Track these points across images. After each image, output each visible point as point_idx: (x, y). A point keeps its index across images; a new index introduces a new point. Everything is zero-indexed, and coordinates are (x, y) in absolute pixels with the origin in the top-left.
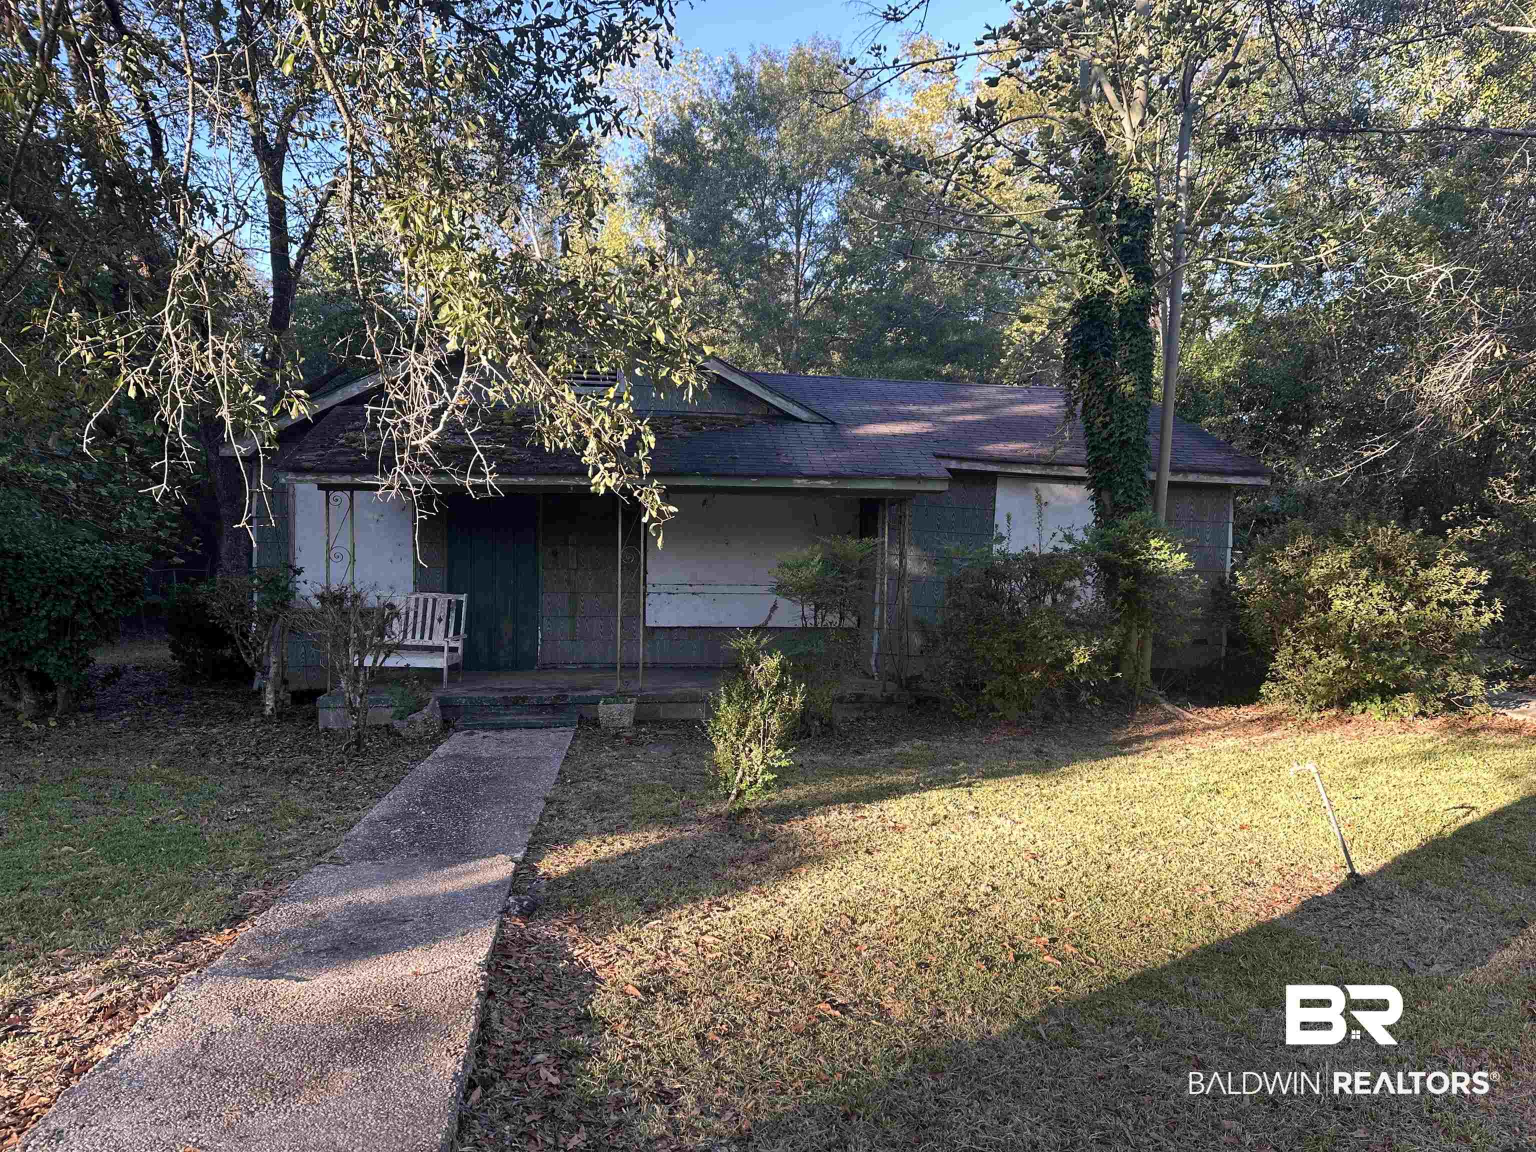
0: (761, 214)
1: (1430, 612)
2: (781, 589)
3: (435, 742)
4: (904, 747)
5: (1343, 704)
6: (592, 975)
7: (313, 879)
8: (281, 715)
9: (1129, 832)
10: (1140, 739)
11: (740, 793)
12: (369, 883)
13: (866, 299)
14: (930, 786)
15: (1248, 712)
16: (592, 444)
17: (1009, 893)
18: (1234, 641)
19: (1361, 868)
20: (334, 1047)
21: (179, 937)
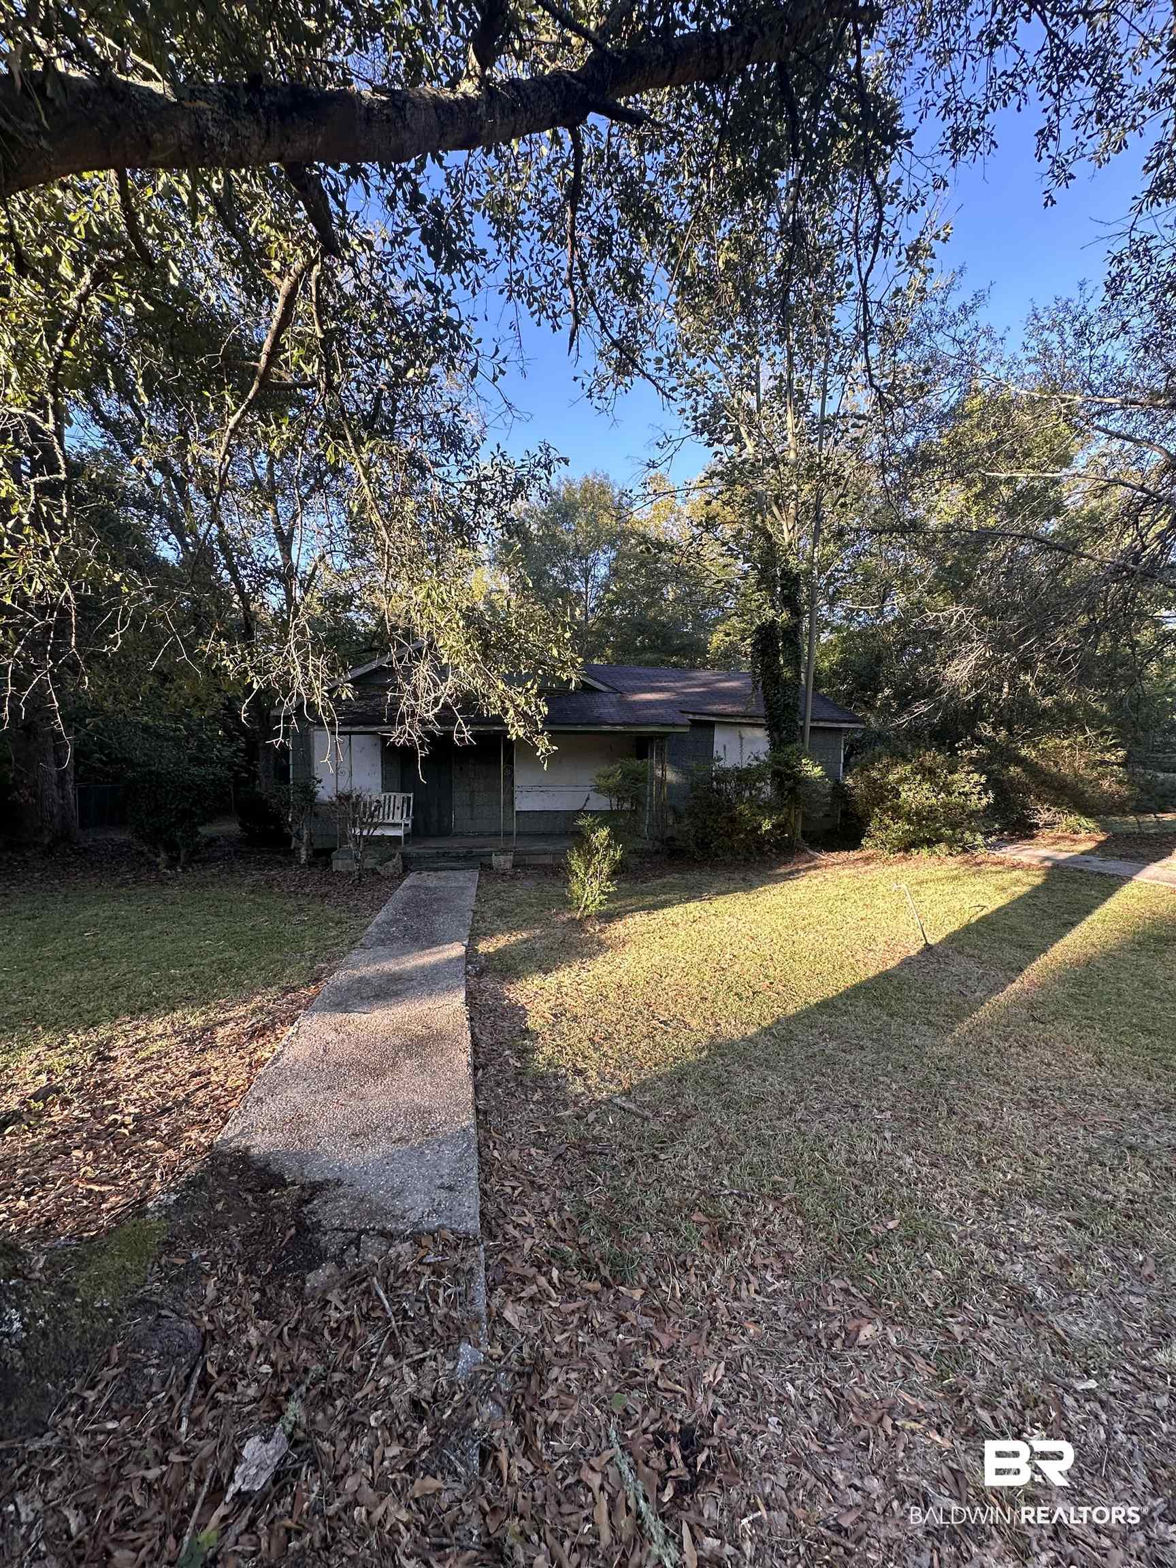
0: (565, 571)
1: (954, 799)
2: (598, 790)
3: (401, 878)
4: (669, 879)
5: (907, 850)
6: (523, 1008)
7: (354, 957)
8: (311, 864)
9: (802, 924)
10: (798, 871)
11: (586, 907)
12: (386, 958)
13: (624, 618)
14: (688, 900)
15: (854, 855)
16: (511, 712)
17: (742, 958)
18: (845, 814)
19: (931, 942)
20: (397, 1050)
21: (286, 991)
